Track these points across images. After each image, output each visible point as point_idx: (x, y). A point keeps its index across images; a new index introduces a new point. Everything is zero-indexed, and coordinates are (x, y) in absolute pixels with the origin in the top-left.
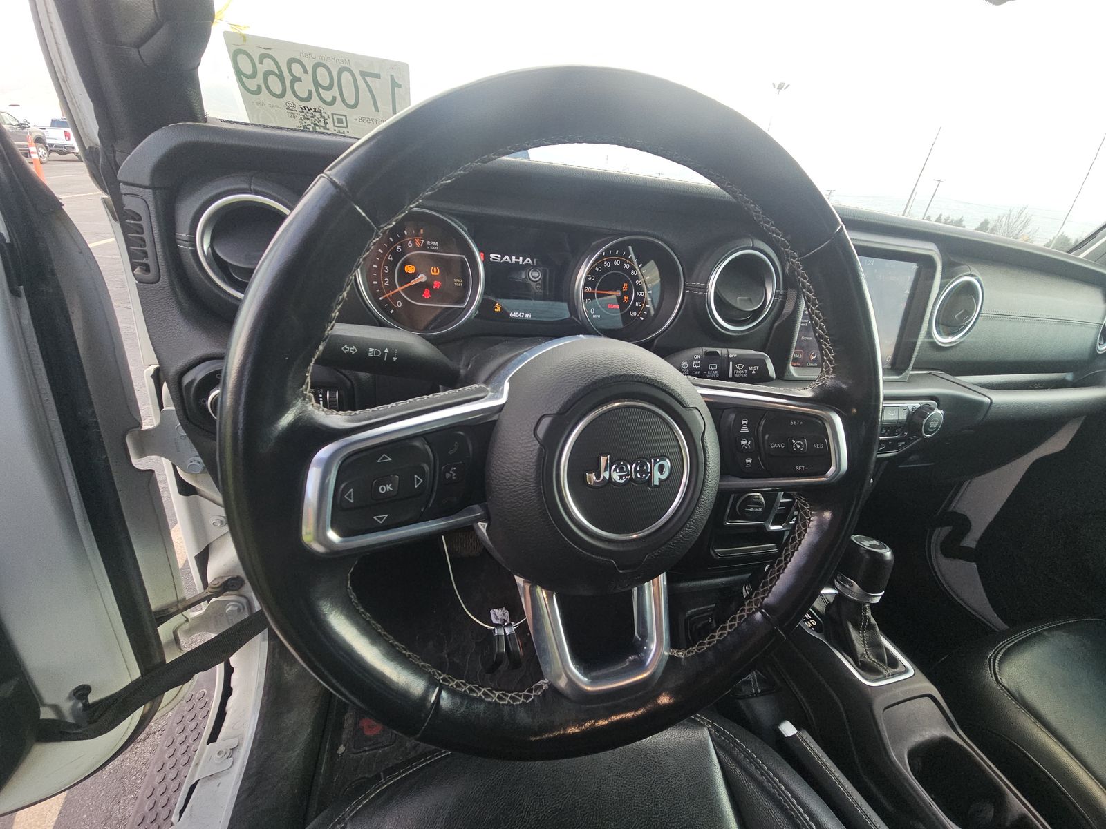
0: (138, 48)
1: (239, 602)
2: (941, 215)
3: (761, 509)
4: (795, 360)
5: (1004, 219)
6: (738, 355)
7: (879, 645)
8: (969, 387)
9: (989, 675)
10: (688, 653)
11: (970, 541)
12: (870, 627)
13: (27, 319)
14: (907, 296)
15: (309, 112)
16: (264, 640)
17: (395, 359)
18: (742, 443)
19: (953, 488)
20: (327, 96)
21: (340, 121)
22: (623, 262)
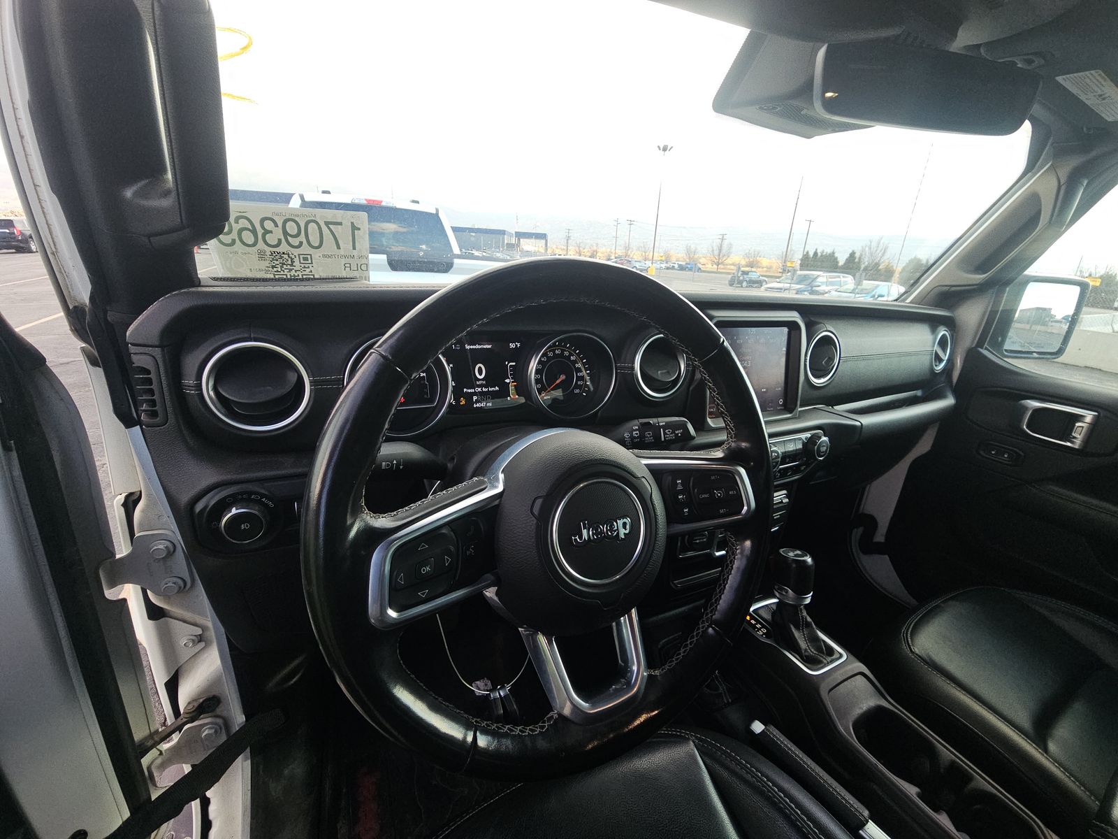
0: (149, 237)
1: (216, 724)
2: (816, 250)
3: (705, 540)
4: (711, 413)
5: (867, 249)
6: (666, 423)
7: (818, 639)
8: (841, 415)
9: (904, 646)
10: (662, 670)
11: (880, 537)
12: (808, 625)
13: (17, 472)
14: (785, 352)
15: (278, 257)
16: (246, 760)
17: (401, 467)
18: (680, 497)
19: (858, 495)
20: (295, 242)
21: (305, 259)
22: (563, 351)
